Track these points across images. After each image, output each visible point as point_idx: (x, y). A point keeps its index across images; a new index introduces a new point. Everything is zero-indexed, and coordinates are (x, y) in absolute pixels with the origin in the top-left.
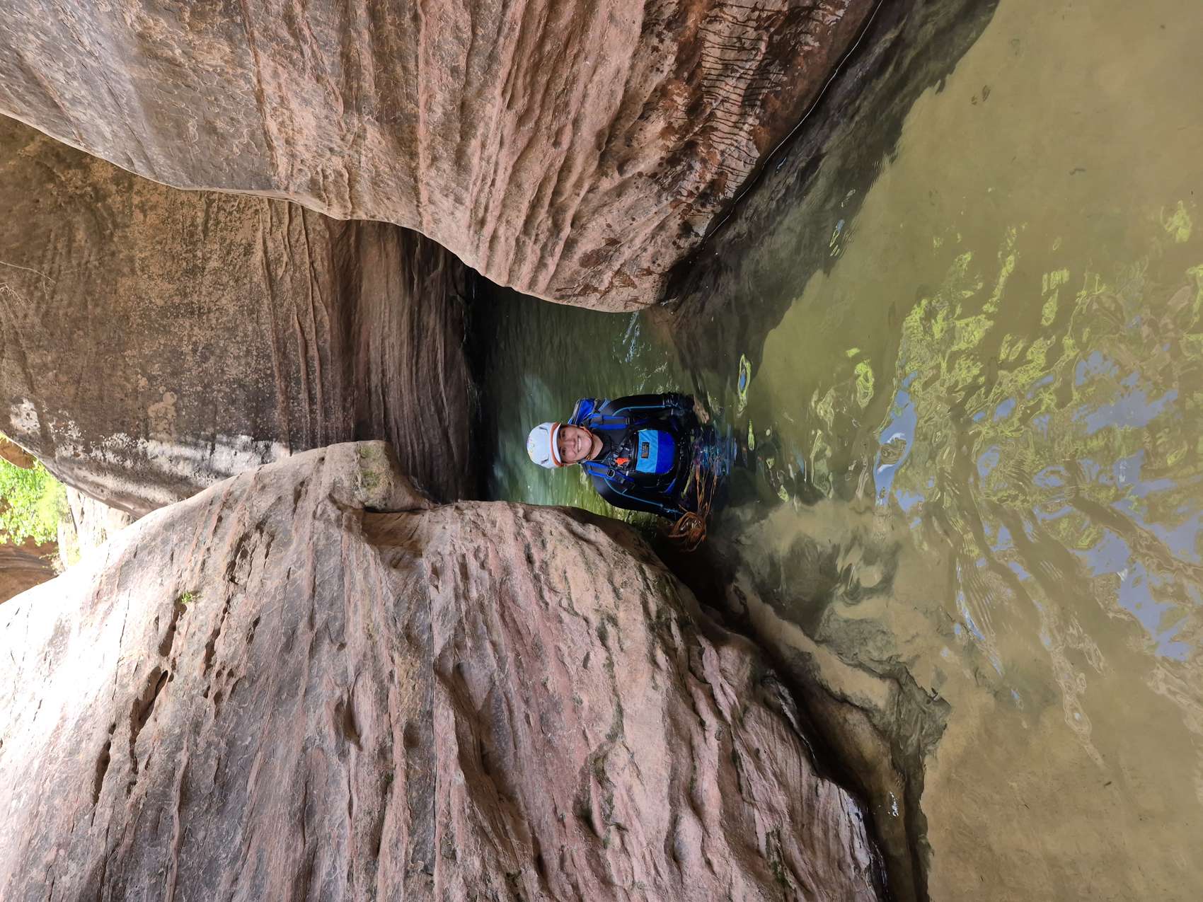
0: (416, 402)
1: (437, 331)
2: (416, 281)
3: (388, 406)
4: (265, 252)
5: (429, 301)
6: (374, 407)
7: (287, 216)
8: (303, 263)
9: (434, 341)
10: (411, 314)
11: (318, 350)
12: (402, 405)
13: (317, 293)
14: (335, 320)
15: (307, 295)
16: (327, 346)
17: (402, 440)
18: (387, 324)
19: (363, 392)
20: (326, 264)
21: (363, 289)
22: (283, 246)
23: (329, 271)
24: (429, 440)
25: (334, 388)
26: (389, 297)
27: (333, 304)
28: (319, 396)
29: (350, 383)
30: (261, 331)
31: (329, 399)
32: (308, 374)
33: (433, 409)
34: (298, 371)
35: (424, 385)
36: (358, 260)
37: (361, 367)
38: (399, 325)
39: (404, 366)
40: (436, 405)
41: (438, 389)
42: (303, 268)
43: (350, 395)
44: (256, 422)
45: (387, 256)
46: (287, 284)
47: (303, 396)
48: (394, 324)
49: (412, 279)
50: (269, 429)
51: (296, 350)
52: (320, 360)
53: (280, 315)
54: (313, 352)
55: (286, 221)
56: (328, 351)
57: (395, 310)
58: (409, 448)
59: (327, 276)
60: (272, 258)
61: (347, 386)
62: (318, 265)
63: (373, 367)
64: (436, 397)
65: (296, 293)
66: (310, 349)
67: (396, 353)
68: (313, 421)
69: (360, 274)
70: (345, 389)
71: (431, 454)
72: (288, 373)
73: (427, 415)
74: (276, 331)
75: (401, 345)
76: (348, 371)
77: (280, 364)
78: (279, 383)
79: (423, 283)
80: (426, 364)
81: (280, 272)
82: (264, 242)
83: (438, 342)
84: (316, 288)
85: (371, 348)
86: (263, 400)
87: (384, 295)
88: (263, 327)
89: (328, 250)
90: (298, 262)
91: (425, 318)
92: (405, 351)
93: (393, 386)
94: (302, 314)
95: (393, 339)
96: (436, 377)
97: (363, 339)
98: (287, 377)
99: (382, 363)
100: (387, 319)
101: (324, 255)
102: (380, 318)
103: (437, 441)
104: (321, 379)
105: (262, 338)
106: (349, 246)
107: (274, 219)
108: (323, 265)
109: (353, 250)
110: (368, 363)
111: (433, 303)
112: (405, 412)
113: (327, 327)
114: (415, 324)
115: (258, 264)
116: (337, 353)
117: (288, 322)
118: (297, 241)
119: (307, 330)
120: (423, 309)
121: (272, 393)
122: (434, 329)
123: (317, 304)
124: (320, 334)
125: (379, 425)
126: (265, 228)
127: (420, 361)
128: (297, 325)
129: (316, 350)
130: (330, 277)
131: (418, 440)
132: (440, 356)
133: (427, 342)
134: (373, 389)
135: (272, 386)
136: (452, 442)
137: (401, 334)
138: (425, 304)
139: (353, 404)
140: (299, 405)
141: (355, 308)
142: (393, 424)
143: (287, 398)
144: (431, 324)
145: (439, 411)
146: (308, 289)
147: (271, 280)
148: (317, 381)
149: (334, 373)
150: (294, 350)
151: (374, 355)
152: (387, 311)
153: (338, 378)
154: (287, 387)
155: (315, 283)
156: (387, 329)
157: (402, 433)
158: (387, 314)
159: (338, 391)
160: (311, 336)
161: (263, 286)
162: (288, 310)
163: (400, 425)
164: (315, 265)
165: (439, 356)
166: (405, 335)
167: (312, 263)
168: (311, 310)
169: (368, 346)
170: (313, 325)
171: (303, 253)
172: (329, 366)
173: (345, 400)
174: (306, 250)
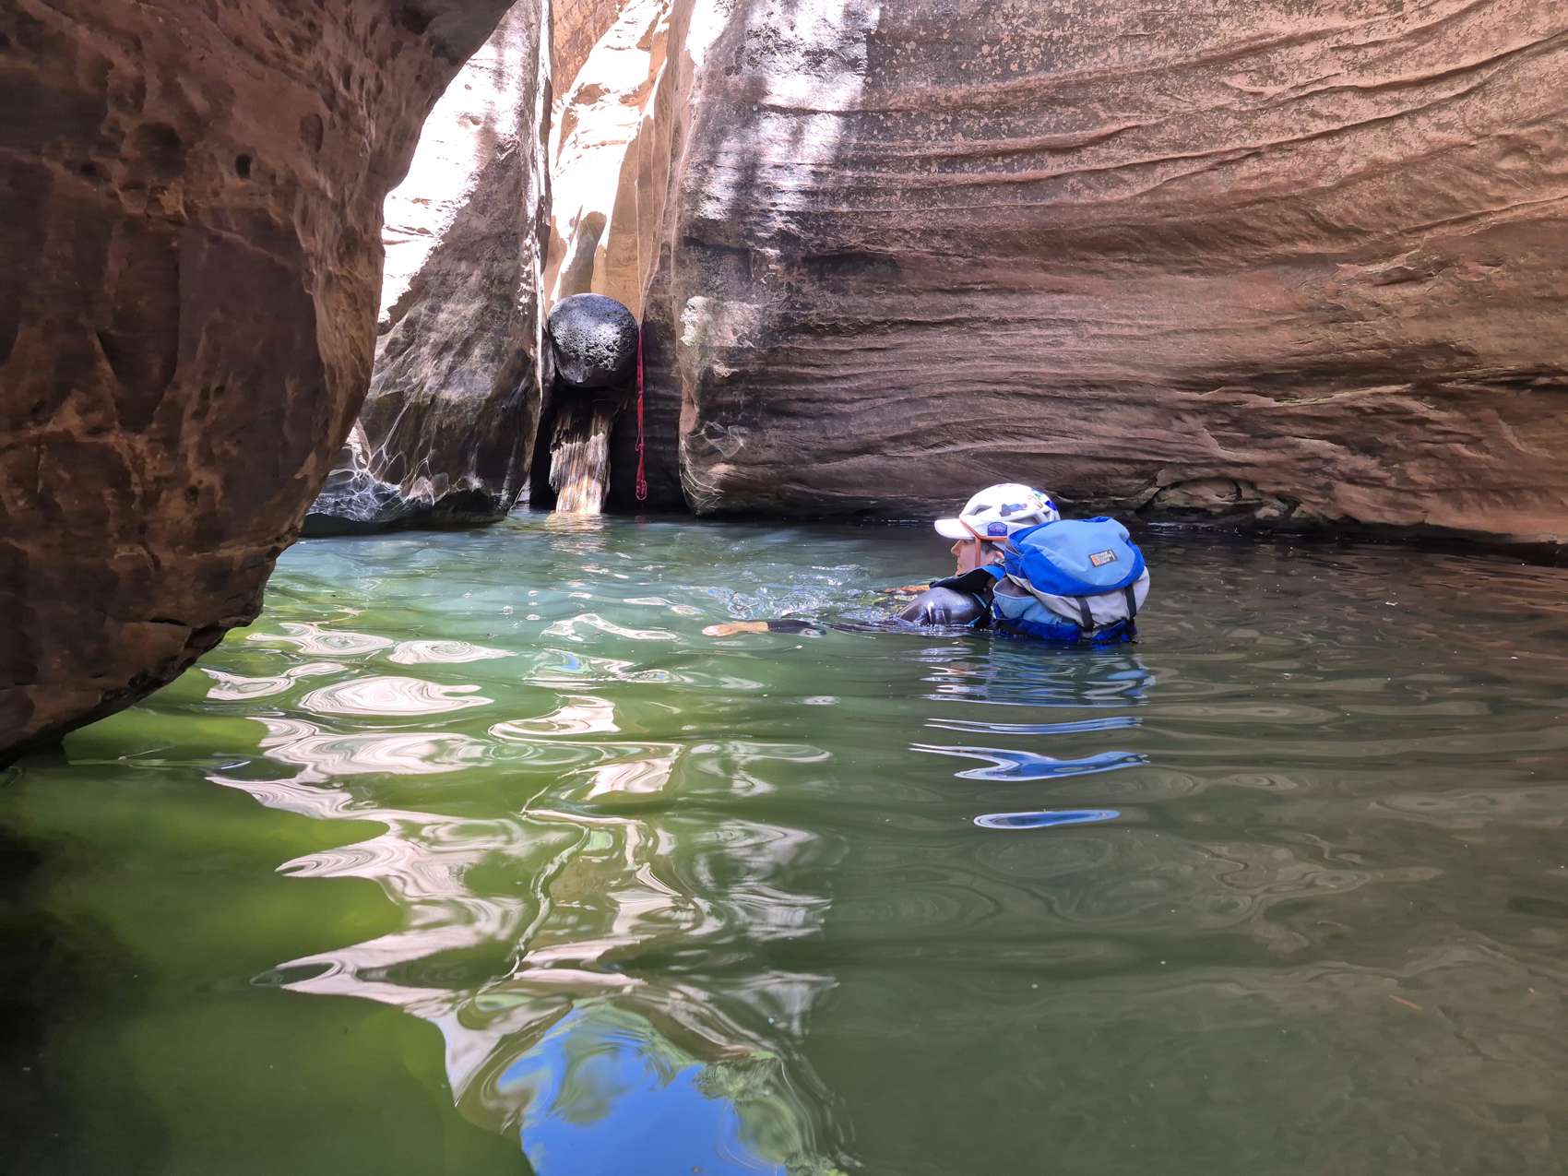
0: (937, 391)
1: (1085, 441)
2: (1195, 396)
3: (933, 331)
4: (1292, 41)
5: (1152, 425)
6: (927, 300)
7: (1380, 80)
8: (1257, 132)
9: (1063, 434)
10: (1124, 384)
11: (1055, 177)
12: (930, 360)
13: (1183, 169)
14: (1122, 213)
15: (1182, 147)
16: (1066, 198)
17: (860, 358)
18: (1105, 331)
19: (961, 277)
20: (1254, 185)
21: (1187, 278)
22: (1302, 80)
23: (1234, 193)
24: (859, 413)
25: (974, 212)
26: (1167, 334)
27: (1157, 207)
28: (958, 177)
29: (983, 247)
30: (1104, 47)
31: (950, 200)
32: (1005, 154)
33: (920, 425)
34: (1012, 133)
35: (972, 408)
36: (1255, 264)
37: (1016, 276)
38: (1103, 358)
39: (1014, 367)
40: (930, 432)
41: (960, 437)
42: (1245, 133)
43: (958, 246)
44: (908, 42)
45: (1263, 329)
46: (1208, 100)
47: (960, 144)
48: (1103, 347)
49: (1200, 386)
50: (891, 71)
51: (1057, 128)
52: (1036, 181)
53: (1139, 88)
54: (1054, 165)
55: (1368, 80)
56: (1054, 200)
57: (1137, 348)
58: (842, 372)
59: (1224, 190)
60: (1275, 58)
61: (979, 242)
62: (1253, 166)
63: (1013, 302)
64: (945, 433)
65: (1187, 120)
66: (1060, 159)
67: (1040, 351)
68: (905, 164)
69: (1223, 270)
70: (972, 238)
71: (830, 415)
72: (1010, 111)
73: (908, 412)
74: (1106, 79)
75: (1058, 362)
76: (1010, 244)
77: (1031, 91)
78: (988, 89)
79: (1189, 412)
80: (1014, 413)
81: (1239, 82)
82: (1313, 37)
83: (1062, 440)
84: (1197, 166)
85: (1057, 299)
86: (953, 56)
87: (1170, 324)
88: (1113, 51)
89: (1287, 188)
90: (1261, 121)
91: (1113, 415)
92: (1044, 368)
93: (973, 344)
94: (1139, 138)
95: (1071, 343)
96: (987, 434)
97: (1075, 279)
98: (1002, 108)
99: (1022, 321)
100: (1116, 331)
101: (1274, 180)
102: (1120, 316)
103: (855, 431)
104: (993, 183)
105: (1089, 48)
106: (1291, 240)
107: (1372, 52)
108: (1250, 179)
109: (1281, 249)
110: (1024, 290)
111: (1149, 433)
112: (916, 367)
113: (1105, 196)
114: (1102, 393)
115: (1262, 27)
116: (1045, 219)
117: (1121, 109)
118: (1314, 115)
119: (1103, 152)
120: (1133, 410)
121: (967, 76)
122: (1088, 433)
123: (1160, 170)
124: (1092, 181)
125: (892, 309)
126: (1350, 32)
127: (1024, 402)
128: (1114, 127)
129: (1056, 171)
130: (1222, 197)
131: (859, 390)
132: (1030, 445)
133: (1062, 416)
134: (966, 300)
135: (982, 74)
136: (854, 462)
137: (1082, 360)
138: (1145, 416)
139: (938, 252)
140: (941, 134)
141: (1148, 262)
142: (892, 339)
143: (956, 109)
144: (1101, 428)
145: (915, 438)
146: (1196, 148)
147: (1221, 61)
148: (991, 175)
149: (1007, 213)
150: (1058, 124)
151: (1039, 304)
152: (1135, 332)
153: (993, 220)
154: (979, 107)
155: (1209, 163)
156: (1095, 330)
157: (875, 357)
158: (1127, 331)
159: (968, 219)
160: (1089, 161)
161: (1207, 45)
162: (1150, 105)
163: (891, 356)
164: (1252, 162)
165: (1031, 442)
166: (1079, 370)
167: (1256, 153)
168: (1147, 157)
169: (1061, 292)
170: (1111, 164)
171: (1283, 130)
172: (1020, 202)
173: (948, 235)
174: (1290, 137)
